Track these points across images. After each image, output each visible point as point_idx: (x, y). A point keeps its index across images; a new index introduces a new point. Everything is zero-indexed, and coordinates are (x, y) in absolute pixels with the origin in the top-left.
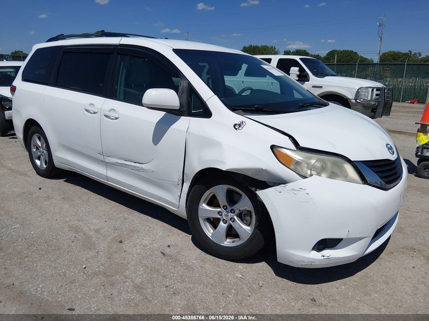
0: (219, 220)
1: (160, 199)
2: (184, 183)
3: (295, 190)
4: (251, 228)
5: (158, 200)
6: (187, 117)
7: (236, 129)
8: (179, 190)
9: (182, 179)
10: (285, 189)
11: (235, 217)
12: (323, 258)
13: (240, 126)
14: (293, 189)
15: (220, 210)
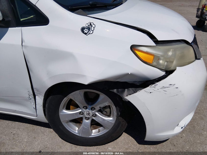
0: (81, 119)
1: (15, 111)
2: (37, 97)
3: (165, 88)
4: (113, 118)
5: (13, 112)
6: (17, 28)
7: (86, 34)
8: (33, 103)
9: (32, 94)
10: (156, 89)
11: (97, 113)
12: (182, 129)
13: (89, 29)
14: (164, 87)
15: (80, 111)
